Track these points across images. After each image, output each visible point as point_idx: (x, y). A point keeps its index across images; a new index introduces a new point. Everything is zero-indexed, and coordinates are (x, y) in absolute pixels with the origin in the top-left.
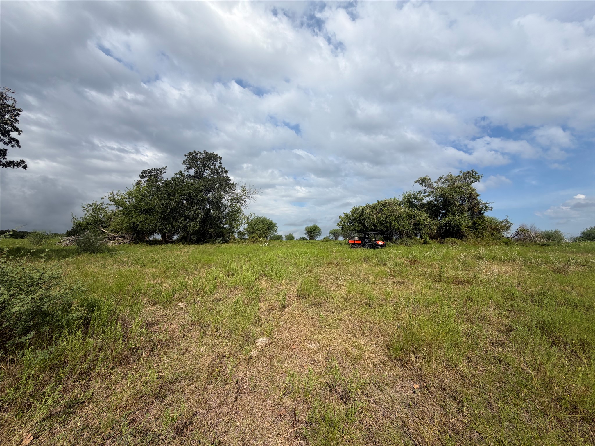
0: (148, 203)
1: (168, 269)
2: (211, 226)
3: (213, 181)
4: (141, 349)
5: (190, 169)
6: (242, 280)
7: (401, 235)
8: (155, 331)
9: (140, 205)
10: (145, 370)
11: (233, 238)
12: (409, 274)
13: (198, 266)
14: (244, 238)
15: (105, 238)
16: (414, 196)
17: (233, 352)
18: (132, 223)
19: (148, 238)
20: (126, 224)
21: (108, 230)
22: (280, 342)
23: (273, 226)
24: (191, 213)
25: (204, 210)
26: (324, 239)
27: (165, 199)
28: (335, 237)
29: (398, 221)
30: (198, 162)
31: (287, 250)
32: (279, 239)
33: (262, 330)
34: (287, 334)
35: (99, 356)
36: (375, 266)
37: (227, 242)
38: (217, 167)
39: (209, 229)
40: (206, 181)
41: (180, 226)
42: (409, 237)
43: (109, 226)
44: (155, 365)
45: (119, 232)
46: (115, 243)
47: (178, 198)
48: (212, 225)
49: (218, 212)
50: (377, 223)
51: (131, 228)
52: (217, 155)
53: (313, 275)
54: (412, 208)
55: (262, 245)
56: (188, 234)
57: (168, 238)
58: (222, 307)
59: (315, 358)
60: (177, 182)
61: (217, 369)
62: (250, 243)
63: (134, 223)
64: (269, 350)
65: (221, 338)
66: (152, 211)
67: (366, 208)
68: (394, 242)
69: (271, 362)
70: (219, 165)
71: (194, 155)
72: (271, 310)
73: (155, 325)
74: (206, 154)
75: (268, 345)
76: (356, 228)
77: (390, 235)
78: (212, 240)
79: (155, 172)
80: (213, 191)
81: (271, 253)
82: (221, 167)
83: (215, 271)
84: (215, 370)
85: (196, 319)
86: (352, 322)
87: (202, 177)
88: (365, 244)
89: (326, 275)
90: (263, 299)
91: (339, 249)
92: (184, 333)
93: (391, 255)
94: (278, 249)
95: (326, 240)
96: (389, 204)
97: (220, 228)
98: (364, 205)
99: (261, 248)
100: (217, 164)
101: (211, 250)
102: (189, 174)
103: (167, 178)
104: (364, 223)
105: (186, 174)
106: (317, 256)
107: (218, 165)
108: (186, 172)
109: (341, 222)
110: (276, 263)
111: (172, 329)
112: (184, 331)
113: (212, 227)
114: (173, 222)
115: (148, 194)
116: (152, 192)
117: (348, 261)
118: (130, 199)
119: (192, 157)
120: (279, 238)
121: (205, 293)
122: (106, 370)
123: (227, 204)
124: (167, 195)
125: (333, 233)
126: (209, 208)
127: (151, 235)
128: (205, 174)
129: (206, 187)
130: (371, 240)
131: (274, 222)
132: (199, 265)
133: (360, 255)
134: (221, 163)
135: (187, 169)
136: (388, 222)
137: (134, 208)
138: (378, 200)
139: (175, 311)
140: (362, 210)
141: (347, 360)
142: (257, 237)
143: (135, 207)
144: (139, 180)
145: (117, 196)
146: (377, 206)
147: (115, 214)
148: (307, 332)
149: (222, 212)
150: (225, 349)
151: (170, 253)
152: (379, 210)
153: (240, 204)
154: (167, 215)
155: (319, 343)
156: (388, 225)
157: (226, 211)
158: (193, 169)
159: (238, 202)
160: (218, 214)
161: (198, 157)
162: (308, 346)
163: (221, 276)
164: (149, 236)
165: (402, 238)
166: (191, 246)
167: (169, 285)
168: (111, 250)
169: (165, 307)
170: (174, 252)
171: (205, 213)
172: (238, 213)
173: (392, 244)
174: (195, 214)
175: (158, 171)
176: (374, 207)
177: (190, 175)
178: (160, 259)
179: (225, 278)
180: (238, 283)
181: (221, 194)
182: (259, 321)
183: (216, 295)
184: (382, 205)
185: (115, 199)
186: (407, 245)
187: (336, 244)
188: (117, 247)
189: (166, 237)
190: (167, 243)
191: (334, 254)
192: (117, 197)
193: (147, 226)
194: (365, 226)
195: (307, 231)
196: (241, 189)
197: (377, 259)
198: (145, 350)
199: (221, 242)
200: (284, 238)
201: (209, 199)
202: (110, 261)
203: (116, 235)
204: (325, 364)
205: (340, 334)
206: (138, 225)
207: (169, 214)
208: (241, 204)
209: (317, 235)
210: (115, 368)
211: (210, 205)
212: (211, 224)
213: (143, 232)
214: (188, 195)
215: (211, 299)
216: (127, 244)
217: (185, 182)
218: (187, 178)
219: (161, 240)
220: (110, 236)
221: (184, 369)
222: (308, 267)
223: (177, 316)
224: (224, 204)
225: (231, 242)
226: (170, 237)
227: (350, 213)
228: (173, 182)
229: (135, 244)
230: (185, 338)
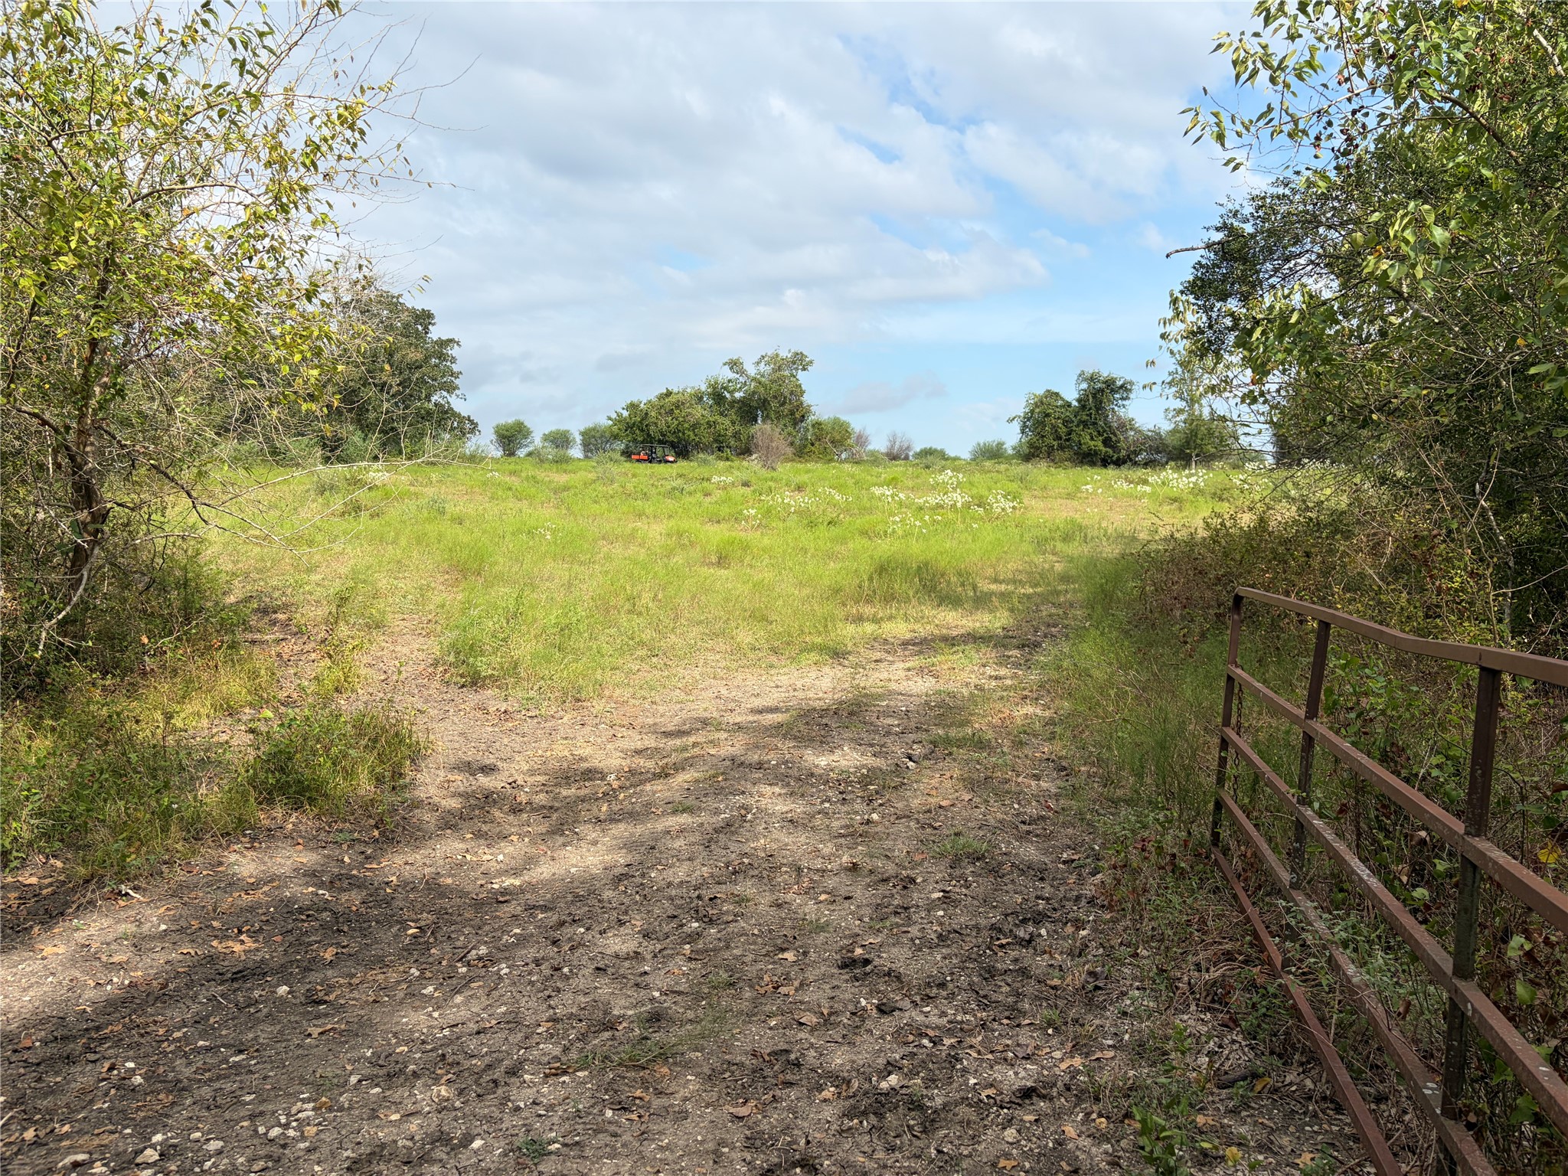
7: (697, 449)
42: (708, 451)
50: (666, 432)
68: (689, 458)
77: (682, 449)
104: (648, 430)
130: (658, 454)
156: (681, 435)
173: (686, 461)
194: (649, 435)
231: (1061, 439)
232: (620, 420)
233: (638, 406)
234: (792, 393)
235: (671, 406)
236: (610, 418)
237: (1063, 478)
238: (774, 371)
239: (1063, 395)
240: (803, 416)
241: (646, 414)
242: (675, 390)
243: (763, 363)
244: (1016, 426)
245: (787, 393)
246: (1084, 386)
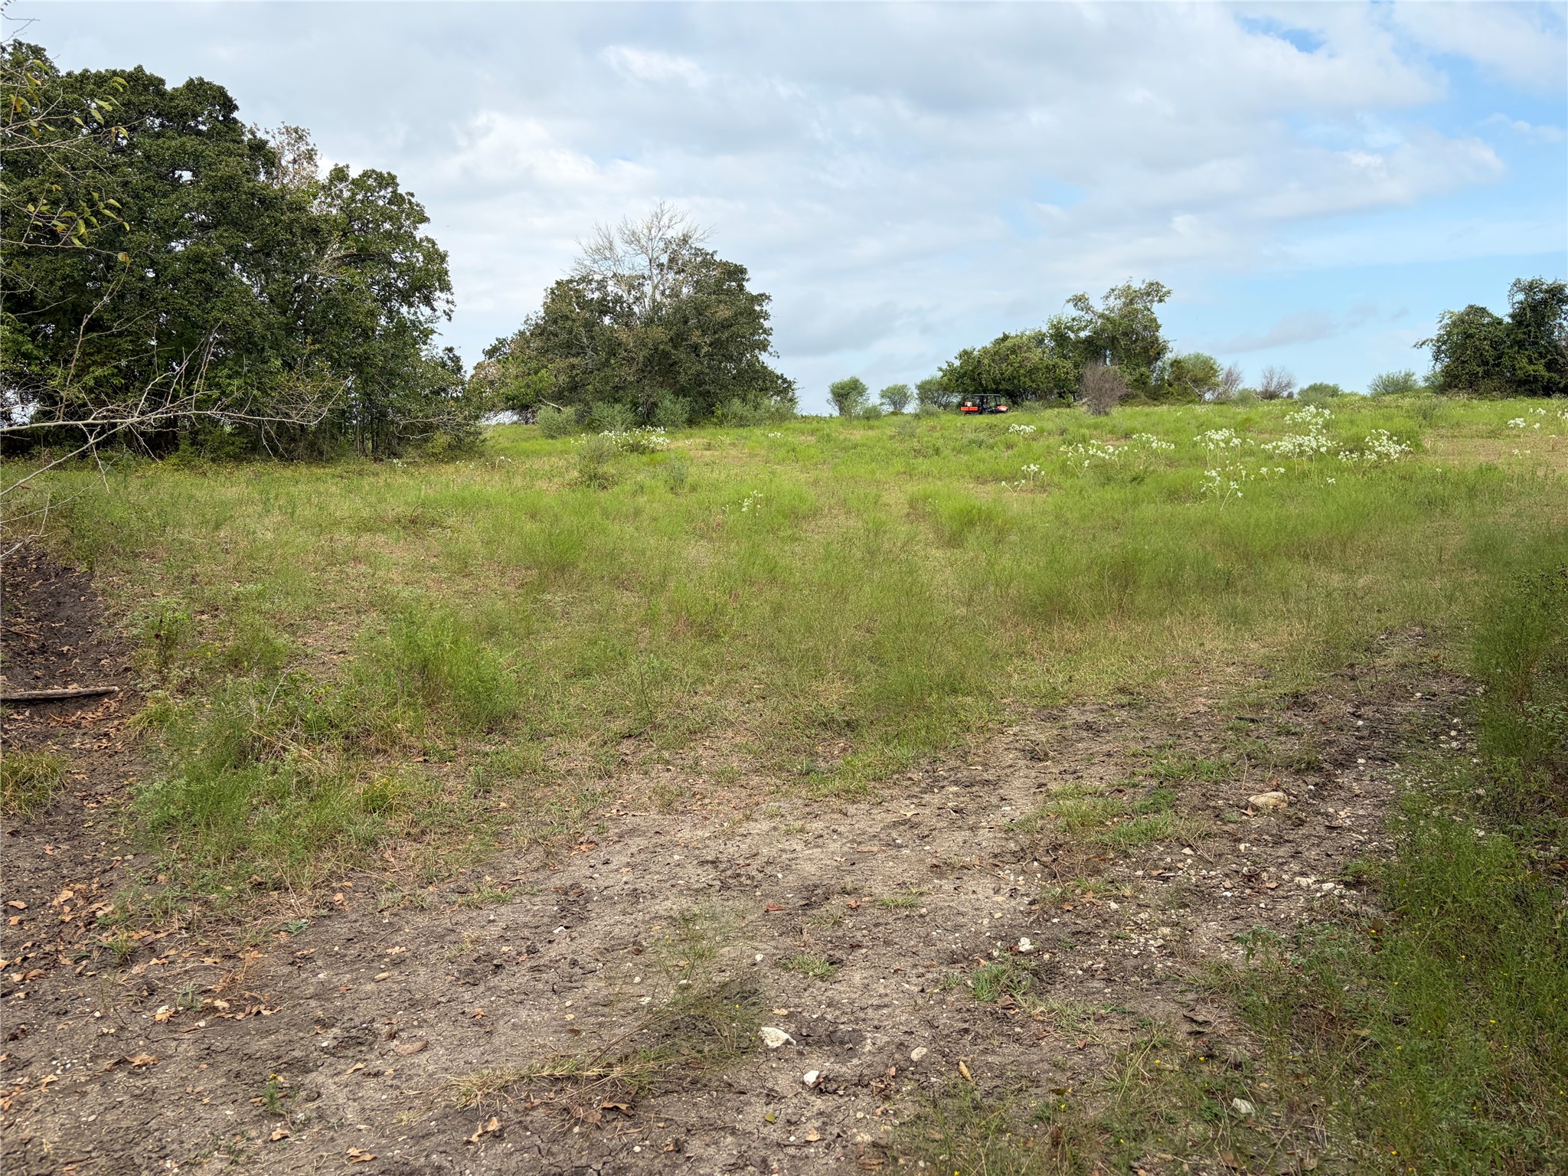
16: (1066, 324)
50: (1000, 380)
136: (1015, 378)
140: (977, 359)
156: (1016, 381)
173: (1019, 409)
194: (981, 385)
231: (1487, 363)
232: (951, 372)
233: (972, 353)
234: (1145, 328)
235: (1006, 349)
236: (940, 369)
237: (1485, 410)
238: (1125, 305)
239: (1491, 309)
240: (1159, 354)
241: (979, 362)
242: (1013, 334)
243: (1113, 297)
244: (1428, 352)
245: (1139, 327)
246: (1521, 297)
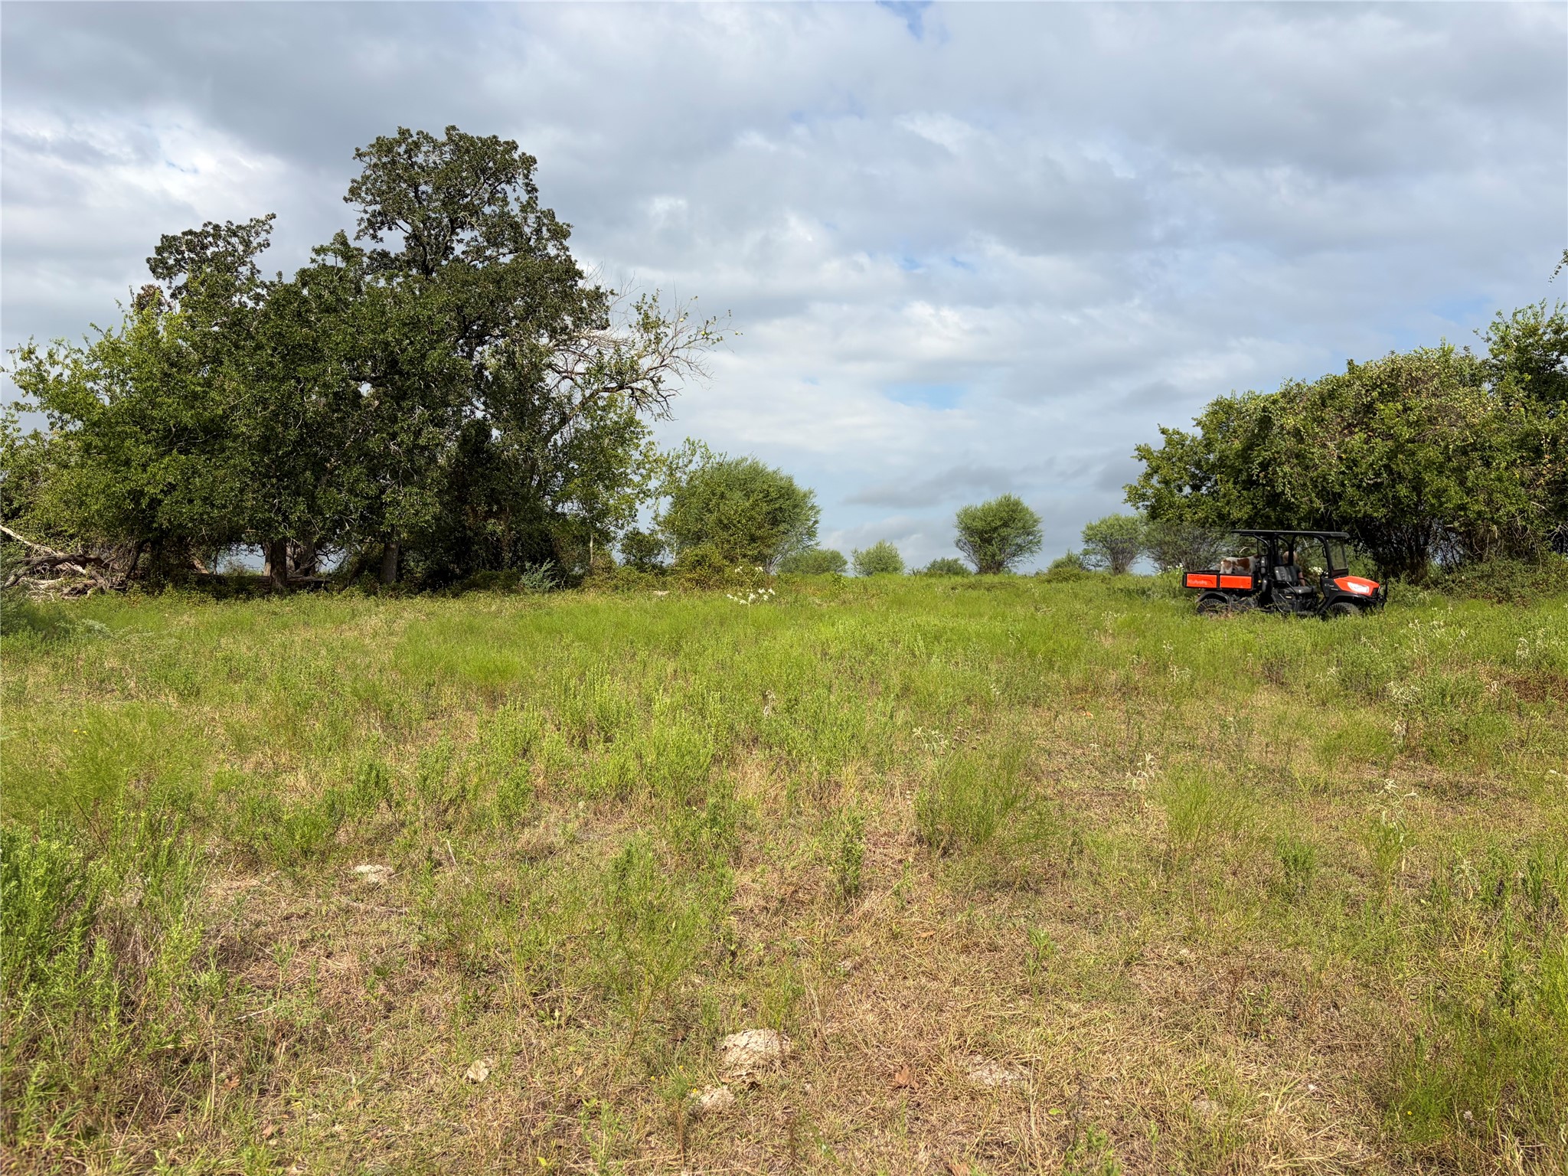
0: (195, 396)
1: (305, 706)
2: (495, 508)
3: (498, 282)
4: (204, 1058)
5: (383, 223)
6: (649, 760)
7: (1474, 544)
8: (259, 982)
9: (160, 405)
10: (224, 1150)
11: (601, 562)
12: (1509, 748)
13: (438, 697)
14: (654, 567)
15: (15, 564)
16: (1557, 332)
17: (614, 1089)
18: (129, 492)
19: (206, 568)
20: (102, 499)
21: (24, 530)
22: (834, 1052)
23: (795, 506)
24: (399, 445)
25: (459, 428)
26: (1057, 566)
27: (274, 378)
28: (1115, 559)
29: (1460, 473)
30: (423, 188)
31: (866, 623)
32: (828, 570)
33: (750, 998)
34: (870, 1017)
35: (28, 1078)
36: (1324, 704)
37: (576, 584)
38: (514, 208)
39: (485, 519)
40: (465, 283)
41: (347, 507)
42: (1519, 554)
43: (28, 507)
44: (268, 1131)
45: (72, 537)
46: (59, 590)
47: (333, 370)
48: (498, 502)
49: (524, 436)
50: (1343, 485)
51: (127, 518)
52: (512, 146)
53: (999, 742)
54: (1542, 398)
55: (745, 597)
56: (387, 548)
57: (297, 565)
58: (556, 883)
59: (1009, 1133)
60: (326, 294)
61: (543, 1161)
62: (685, 590)
63: (136, 495)
64: (783, 1088)
65: (559, 1026)
66: (215, 437)
67: (1282, 403)
68: (1436, 583)
69: (792, 1139)
70: (524, 198)
71: (402, 150)
72: (790, 903)
73: (257, 959)
74: (460, 143)
75: (778, 1063)
76: (1225, 511)
77: (1409, 548)
78: (502, 574)
79: (221, 243)
80: (497, 332)
81: (787, 636)
82: (534, 210)
83: (522, 718)
84: (537, 1163)
85: (437, 933)
86: (1197, 972)
87: (444, 263)
88: (1275, 591)
89: (1063, 745)
90: (749, 851)
91: (1134, 620)
92: (389, 997)
93: (1415, 649)
94: (821, 617)
95: (1067, 571)
96: (1414, 381)
97: (538, 515)
98: (1275, 389)
99: (740, 613)
100: (515, 194)
101: (499, 623)
102: (379, 247)
103: (280, 274)
104: (1271, 482)
105: (367, 251)
106: (1017, 651)
107: (517, 199)
108: (367, 238)
109: (1148, 477)
110: (813, 682)
111: (333, 975)
112: (390, 988)
113: (501, 510)
114: (316, 487)
115: (195, 356)
116: (210, 343)
117: (1178, 675)
118: (112, 377)
119: (393, 162)
120: (830, 563)
121: (479, 819)
122: (61, 1138)
123: (569, 398)
124: (283, 358)
125: (1104, 540)
126: (484, 417)
127: (218, 551)
128: (459, 249)
129: (467, 311)
130: (1307, 573)
131: (801, 485)
132: (447, 690)
133: (1246, 648)
134: (531, 189)
135: (374, 224)
136: (1401, 478)
137: (136, 423)
138: (1350, 363)
139: (345, 900)
140: (1259, 414)
141: (1168, 1153)
142: (717, 558)
143: (141, 419)
144: (150, 287)
145: (54, 363)
146: (1344, 391)
147: (48, 453)
148: (968, 1009)
149: (547, 439)
150: (580, 1072)
151: (309, 634)
152: (1357, 413)
153: (632, 396)
154: (287, 454)
155: (1025, 1064)
156: (1403, 490)
157: (565, 429)
158: (401, 222)
159: (621, 387)
160: (528, 450)
161: (420, 159)
162: (973, 1076)
163: (553, 741)
164: (209, 557)
165: (1481, 559)
166: (405, 602)
167: (313, 778)
168: (42, 620)
169: (297, 881)
170: (328, 632)
171: (464, 442)
172: (623, 442)
173: (1424, 595)
174: (416, 446)
175: (234, 240)
176: (1329, 395)
177: (384, 254)
178: (266, 661)
179: (569, 754)
180: (630, 776)
181: (536, 346)
182: (733, 954)
183: (526, 830)
184: (1375, 387)
185: (43, 380)
186: (1505, 596)
187: (1120, 595)
188: (69, 604)
189: (289, 562)
190: (293, 591)
191: (1108, 643)
192: (55, 372)
193: (198, 507)
194: (1274, 499)
195: (968, 529)
196: (636, 318)
197: (1333, 670)
198: (222, 1065)
199: (548, 584)
200: (849, 566)
201: (480, 372)
202: (43, 669)
203: (60, 554)
204: (1055, 1162)
205: (1132, 1028)
206: (155, 503)
207: (294, 450)
208: (639, 398)
209: (1020, 549)
210: (96, 1134)
211: (484, 403)
212: (493, 497)
213: (181, 539)
214: (378, 353)
215: (508, 846)
216: (113, 592)
217: (364, 289)
218: (374, 271)
219: (267, 573)
220: (35, 559)
221: (397, 1154)
222: (970, 703)
223: (356, 922)
224: (553, 395)
225: (594, 585)
226: (307, 561)
227: (1199, 433)
228: (305, 292)
229: (148, 593)
230: (395, 1017)
